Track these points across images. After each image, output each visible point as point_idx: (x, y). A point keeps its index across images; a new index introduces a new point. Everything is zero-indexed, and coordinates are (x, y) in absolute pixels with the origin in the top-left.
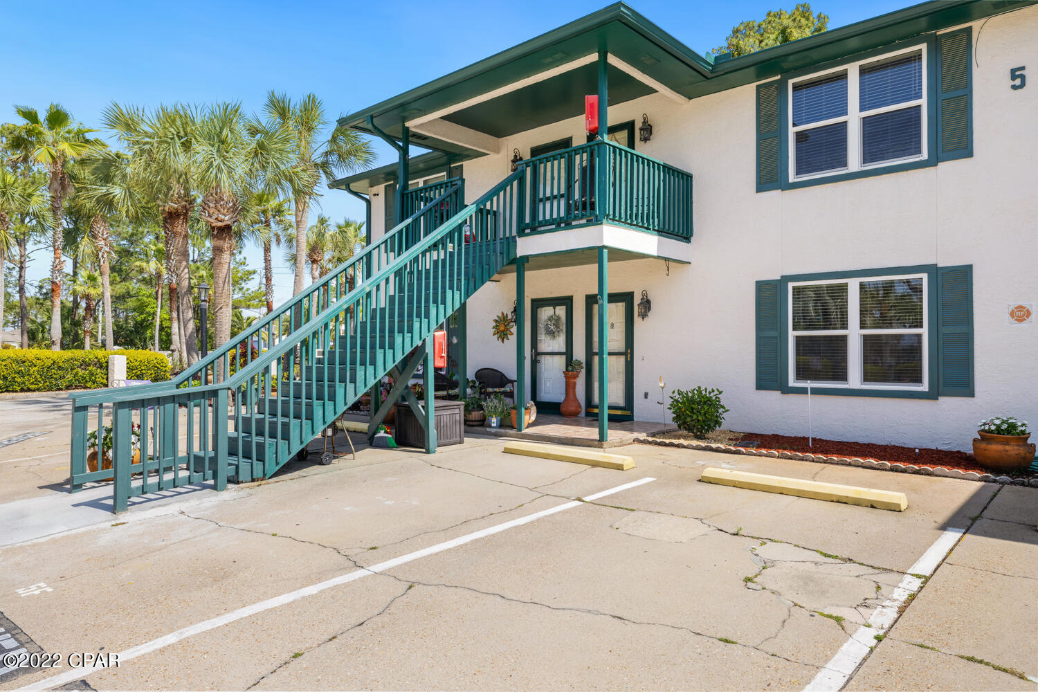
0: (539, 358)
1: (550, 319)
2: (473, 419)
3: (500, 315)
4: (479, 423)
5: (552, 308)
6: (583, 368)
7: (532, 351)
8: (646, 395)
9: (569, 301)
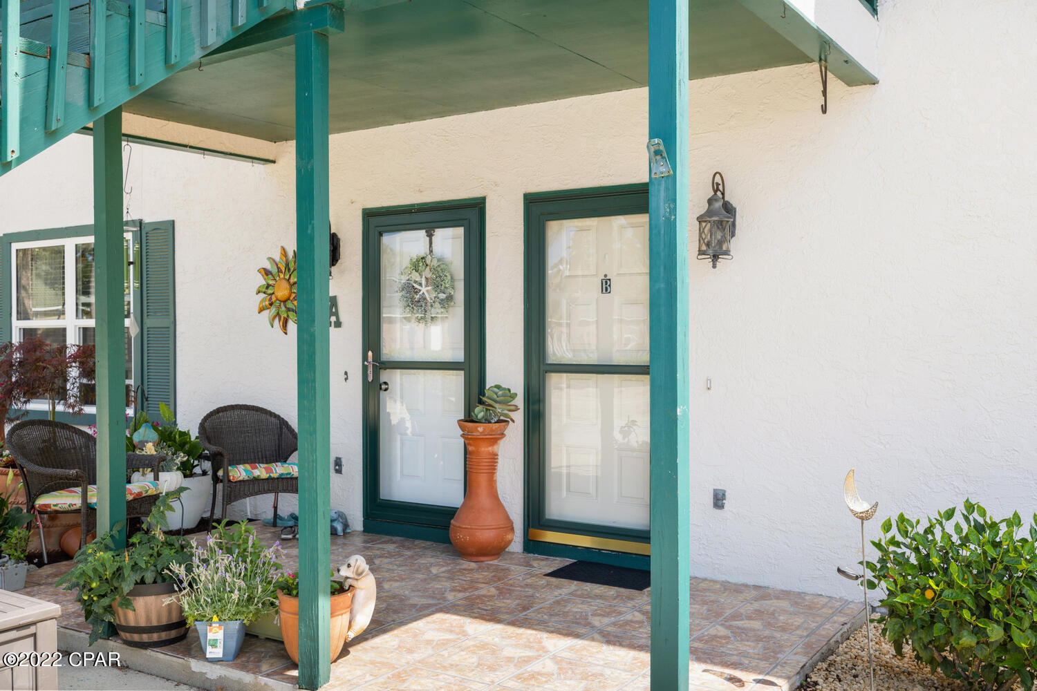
0: (385, 376)
1: (419, 264)
2: (143, 623)
3: (277, 257)
4: (164, 635)
5: (423, 233)
6: (517, 409)
7: (365, 358)
8: (719, 500)
9: (472, 215)
